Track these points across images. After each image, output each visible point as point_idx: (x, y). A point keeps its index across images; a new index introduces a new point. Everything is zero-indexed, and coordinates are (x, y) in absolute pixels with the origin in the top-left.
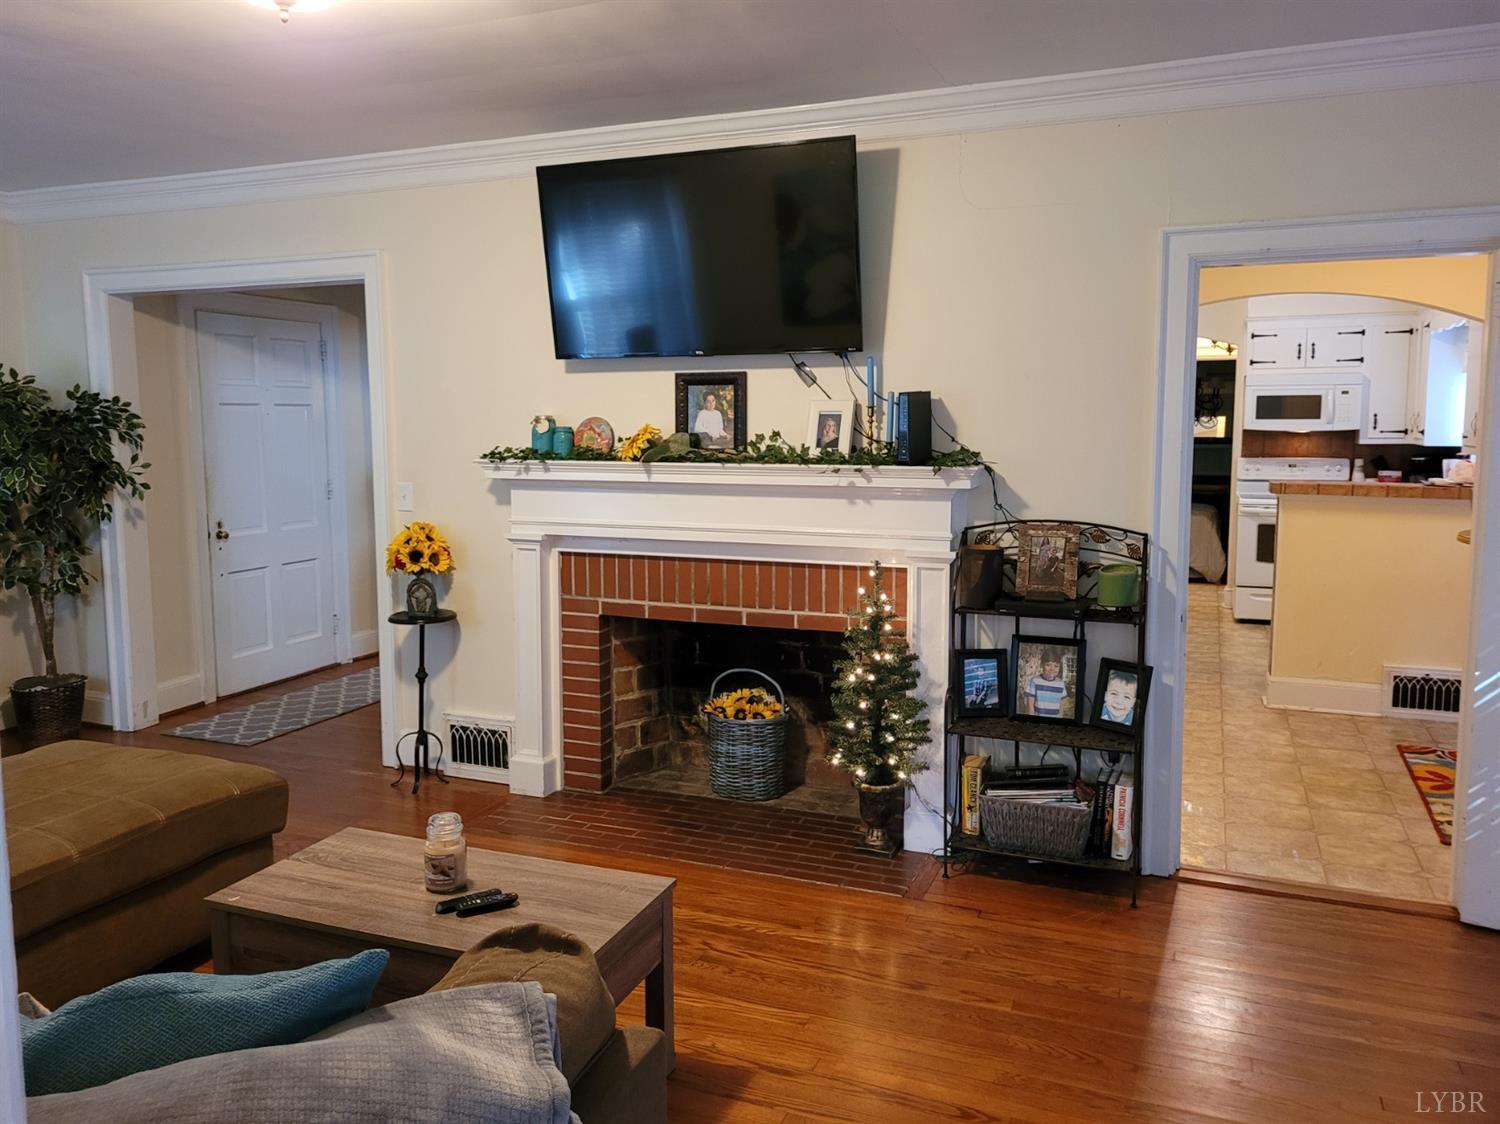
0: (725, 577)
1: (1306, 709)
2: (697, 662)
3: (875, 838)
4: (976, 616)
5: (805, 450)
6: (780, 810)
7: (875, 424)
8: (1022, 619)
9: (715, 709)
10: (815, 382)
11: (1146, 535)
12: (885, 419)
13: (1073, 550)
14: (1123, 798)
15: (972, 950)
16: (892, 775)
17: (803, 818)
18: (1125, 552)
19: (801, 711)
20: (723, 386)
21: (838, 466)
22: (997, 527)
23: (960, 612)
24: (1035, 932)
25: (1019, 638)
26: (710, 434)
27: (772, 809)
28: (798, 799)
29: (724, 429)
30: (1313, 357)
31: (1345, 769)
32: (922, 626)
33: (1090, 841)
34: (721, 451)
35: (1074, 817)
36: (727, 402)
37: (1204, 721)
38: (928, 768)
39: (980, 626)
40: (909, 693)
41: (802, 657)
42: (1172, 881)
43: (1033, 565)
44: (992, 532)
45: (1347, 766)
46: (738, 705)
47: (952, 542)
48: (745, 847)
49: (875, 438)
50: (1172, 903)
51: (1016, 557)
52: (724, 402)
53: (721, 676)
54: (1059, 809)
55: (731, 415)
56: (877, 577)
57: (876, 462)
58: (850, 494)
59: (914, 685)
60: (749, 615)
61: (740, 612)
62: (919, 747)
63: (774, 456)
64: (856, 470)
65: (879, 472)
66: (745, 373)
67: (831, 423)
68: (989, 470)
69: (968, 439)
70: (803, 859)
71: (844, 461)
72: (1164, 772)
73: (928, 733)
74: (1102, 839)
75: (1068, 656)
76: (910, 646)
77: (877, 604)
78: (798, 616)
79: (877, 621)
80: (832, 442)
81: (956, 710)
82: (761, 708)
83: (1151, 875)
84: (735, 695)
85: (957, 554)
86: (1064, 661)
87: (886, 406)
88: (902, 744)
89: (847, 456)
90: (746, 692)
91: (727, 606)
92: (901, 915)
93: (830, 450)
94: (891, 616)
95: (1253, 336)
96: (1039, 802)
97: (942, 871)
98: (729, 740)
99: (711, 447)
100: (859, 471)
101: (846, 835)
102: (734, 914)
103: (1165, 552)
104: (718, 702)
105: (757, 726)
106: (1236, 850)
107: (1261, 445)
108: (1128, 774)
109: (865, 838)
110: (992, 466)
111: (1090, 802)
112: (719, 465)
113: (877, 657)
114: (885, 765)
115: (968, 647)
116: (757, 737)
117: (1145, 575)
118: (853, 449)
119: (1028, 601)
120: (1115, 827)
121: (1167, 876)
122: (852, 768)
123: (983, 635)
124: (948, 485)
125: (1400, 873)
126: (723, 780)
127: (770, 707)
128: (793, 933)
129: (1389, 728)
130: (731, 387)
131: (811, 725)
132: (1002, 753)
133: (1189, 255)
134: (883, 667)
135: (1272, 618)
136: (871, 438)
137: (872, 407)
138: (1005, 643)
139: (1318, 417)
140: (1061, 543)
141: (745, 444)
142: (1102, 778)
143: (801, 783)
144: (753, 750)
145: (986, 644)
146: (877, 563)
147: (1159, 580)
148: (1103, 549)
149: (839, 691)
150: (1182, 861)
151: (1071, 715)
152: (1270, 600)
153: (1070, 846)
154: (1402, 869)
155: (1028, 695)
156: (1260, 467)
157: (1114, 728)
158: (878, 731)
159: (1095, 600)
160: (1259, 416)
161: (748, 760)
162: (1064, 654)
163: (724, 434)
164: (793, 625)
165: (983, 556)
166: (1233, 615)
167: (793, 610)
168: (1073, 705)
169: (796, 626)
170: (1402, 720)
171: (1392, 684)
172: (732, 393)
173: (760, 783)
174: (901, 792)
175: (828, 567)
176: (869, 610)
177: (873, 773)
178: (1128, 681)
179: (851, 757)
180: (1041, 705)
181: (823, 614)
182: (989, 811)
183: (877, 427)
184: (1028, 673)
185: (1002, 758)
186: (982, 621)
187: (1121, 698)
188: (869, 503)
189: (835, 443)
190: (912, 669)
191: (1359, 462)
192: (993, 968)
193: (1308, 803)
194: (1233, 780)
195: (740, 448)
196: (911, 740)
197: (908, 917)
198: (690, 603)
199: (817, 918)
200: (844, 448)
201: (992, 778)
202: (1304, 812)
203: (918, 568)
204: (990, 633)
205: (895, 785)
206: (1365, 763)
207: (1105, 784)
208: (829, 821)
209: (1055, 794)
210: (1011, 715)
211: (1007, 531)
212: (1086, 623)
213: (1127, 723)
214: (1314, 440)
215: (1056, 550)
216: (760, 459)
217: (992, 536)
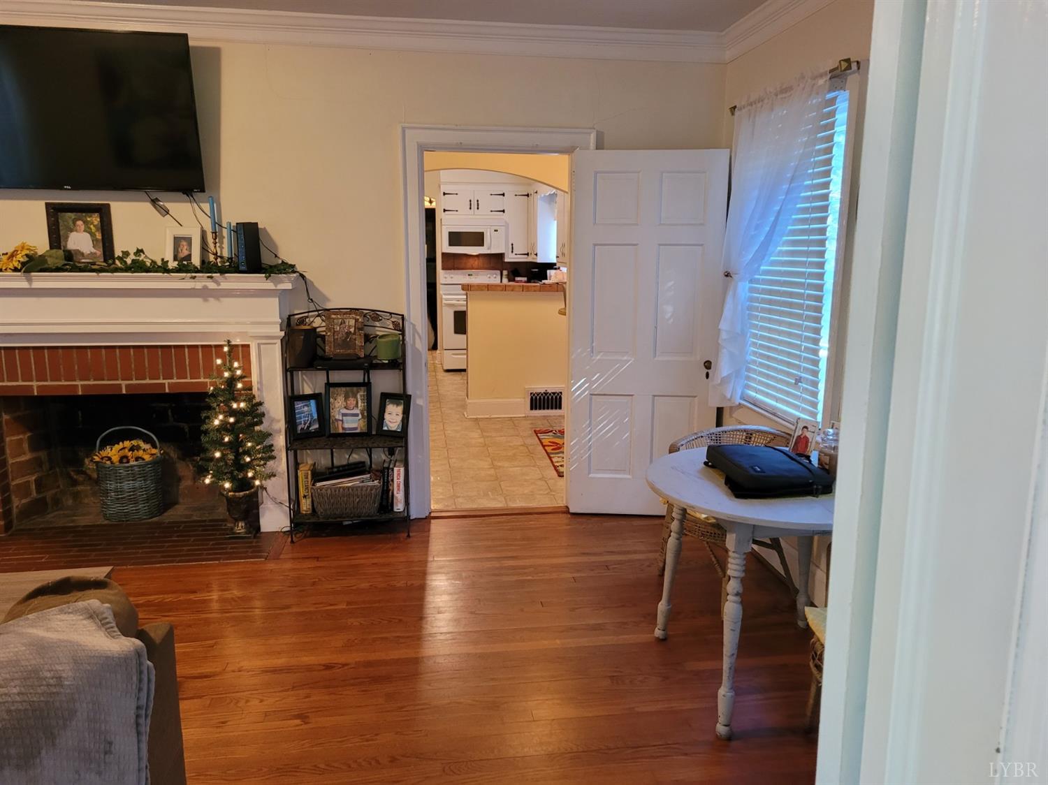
0: (104, 359)
1: (488, 416)
2: (80, 427)
3: (240, 528)
4: (300, 372)
5: (165, 263)
6: (164, 523)
7: (218, 245)
8: (330, 372)
9: (102, 458)
10: (168, 213)
11: (403, 315)
12: (226, 241)
13: (360, 327)
14: (399, 474)
15: (317, 580)
16: (250, 483)
17: (183, 525)
18: (391, 326)
19: (172, 452)
20: (89, 214)
21: (194, 274)
22: (310, 314)
23: (289, 372)
24: (353, 562)
25: (329, 385)
26: (82, 251)
27: (156, 523)
28: (176, 514)
29: (93, 247)
30: (478, 208)
31: (510, 446)
32: (264, 382)
33: (381, 504)
34: (94, 264)
35: (371, 490)
36: (94, 226)
37: (434, 430)
38: (275, 476)
39: (303, 379)
40: (257, 428)
41: (170, 414)
42: (428, 519)
43: (336, 337)
44: (307, 317)
45: (511, 444)
46: (122, 453)
47: (281, 325)
48: (140, 551)
49: (219, 254)
50: (429, 531)
51: (324, 333)
52: (92, 226)
53: (104, 434)
54: (362, 487)
55: (99, 236)
56: (230, 352)
57: (223, 271)
58: (204, 294)
59: (261, 423)
60: (127, 386)
61: (120, 385)
62: (268, 463)
63: (138, 267)
64: (208, 277)
65: (226, 278)
66: (109, 205)
67: (184, 243)
68: (302, 276)
69: (286, 255)
70: (189, 550)
71: (198, 271)
72: (420, 457)
73: (273, 453)
74: (388, 502)
75: (361, 393)
76: (256, 396)
77: (231, 369)
78: (169, 383)
79: (231, 382)
80: (185, 257)
81: (292, 435)
82: (141, 453)
83: (416, 519)
84: (117, 447)
85: (285, 333)
86: (359, 397)
87: (225, 232)
88: (255, 463)
89: (199, 267)
90: (127, 444)
91: (108, 380)
92: (266, 570)
93: (185, 263)
94: (242, 377)
95: (444, 194)
96: (349, 485)
97: (290, 539)
98: (117, 479)
99: (83, 261)
100: (211, 277)
101: (218, 530)
102: (143, 595)
103: (414, 326)
104: (104, 453)
105: (139, 466)
106: (459, 497)
107: (453, 262)
108: (401, 461)
109: (232, 529)
110: (304, 274)
111: (380, 480)
112: (94, 274)
113: (235, 406)
114: (246, 477)
115: (296, 393)
116: (140, 474)
117: (404, 340)
118: (203, 262)
119: (335, 360)
120: (395, 493)
121: (424, 517)
122: (221, 483)
123: (305, 385)
124: (276, 287)
125: (541, 494)
126: (115, 509)
127: (147, 452)
128: (192, 597)
129: (529, 422)
130: (96, 215)
131: (182, 462)
132: (322, 460)
133: (417, 142)
134: (238, 412)
135: (467, 366)
136: (215, 254)
137: (214, 232)
138: (320, 389)
139: (482, 245)
140: (352, 322)
141: (113, 259)
142: (386, 465)
143: (176, 503)
144: (137, 484)
145: (308, 390)
146: (229, 341)
147: (412, 342)
148: (378, 325)
149: (206, 432)
150: (432, 508)
151: (365, 429)
152: (465, 356)
153: (370, 509)
154: (541, 492)
155: (337, 420)
156: (452, 276)
157: (392, 435)
158: (238, 456)
159: (376, 357)
160: (450, 245)
161: (133, 491)
162: (358, 392)
163: (93, 250)
164: (165, 390)
165: (303, 333)
166: (443, 367)
167: (163, 379)
168: (366, 423)
169: (167, 391)
170: (535, 417)
171: (530, 397)
172: (99, 220)
173: (145, 507)
174: (256, 494)
175: (189, 347)
176: (226, 374)
177: (237, 484)
178: (398, 405)
179: (219, 476)
180: (346, 426)
181: (188, 380)
182: (319, 495)
183: (219, 247)
184: (337, 406)
185: (322, 462)
186: (304, 376)
187: (394, 416)
188: (219, 300)
189: (189, 257)
190: (259, 411)
191: (505, 272)
192: (331, 586)
193: (494, 467)
194: (453, 460)
195: (109, 260)
196: (262, 459)
197: (271, 570)
198: (75, 380)
199: (207, 584)
200: (196, 261)
201: (317, 476)
202: (492, 472)
203: (258, 344)
204: (309, 383)
205: (253, 490)
206: (517, 442)
207: (388, 468)
208: (203, 524)
209: (360, 479)
210: (327, 434)
211: (317, 316)
212: (371, 371)
213: (399, 430)
214: (481, 259)
215: (349, 327)
216: (127, 269)
217: (307, 320)
